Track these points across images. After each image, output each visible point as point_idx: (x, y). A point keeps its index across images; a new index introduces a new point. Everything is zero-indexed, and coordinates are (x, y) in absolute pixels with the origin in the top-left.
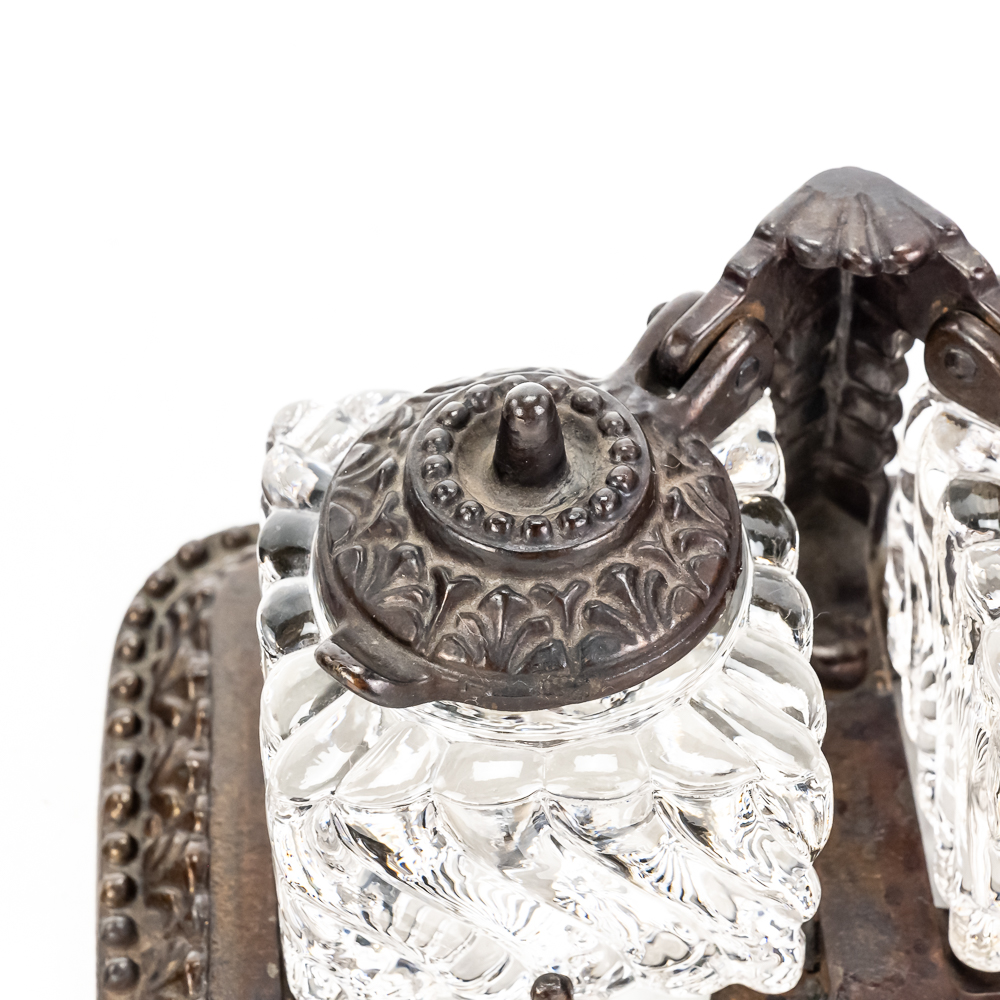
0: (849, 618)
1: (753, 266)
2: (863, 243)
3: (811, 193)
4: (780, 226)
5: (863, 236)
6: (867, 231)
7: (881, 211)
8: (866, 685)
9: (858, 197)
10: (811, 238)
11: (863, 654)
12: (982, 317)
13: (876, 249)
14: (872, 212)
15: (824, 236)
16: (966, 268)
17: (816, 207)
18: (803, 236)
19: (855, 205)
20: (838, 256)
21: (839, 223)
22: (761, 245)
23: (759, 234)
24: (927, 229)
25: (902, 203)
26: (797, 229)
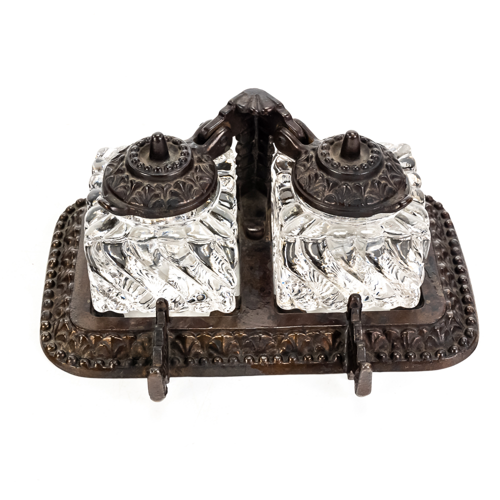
0: (259, 220)
1: (226, 111)
2: (256, 106)
3: (244, 94)
4: (234, 101)
5: (256, 105)
6: (257, 104)
7: (262, 98)
8: (263, 239)
9: (256, 95)
10: (242, 104)
11: (262, 230)
12: (288, 127)
13: (259, 108)
14: (260, 99)
15: (245, 104)
16: (284, 114)
17: (244, 97)
18: (240, 104)
19: (255, 97)
20: (249, 110)
21: (250, 102)
22: (229, 106)
23: (229, 104)
24: (274, 104)
25: (268, 97)
26: (238, 103)
